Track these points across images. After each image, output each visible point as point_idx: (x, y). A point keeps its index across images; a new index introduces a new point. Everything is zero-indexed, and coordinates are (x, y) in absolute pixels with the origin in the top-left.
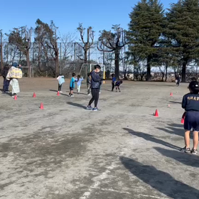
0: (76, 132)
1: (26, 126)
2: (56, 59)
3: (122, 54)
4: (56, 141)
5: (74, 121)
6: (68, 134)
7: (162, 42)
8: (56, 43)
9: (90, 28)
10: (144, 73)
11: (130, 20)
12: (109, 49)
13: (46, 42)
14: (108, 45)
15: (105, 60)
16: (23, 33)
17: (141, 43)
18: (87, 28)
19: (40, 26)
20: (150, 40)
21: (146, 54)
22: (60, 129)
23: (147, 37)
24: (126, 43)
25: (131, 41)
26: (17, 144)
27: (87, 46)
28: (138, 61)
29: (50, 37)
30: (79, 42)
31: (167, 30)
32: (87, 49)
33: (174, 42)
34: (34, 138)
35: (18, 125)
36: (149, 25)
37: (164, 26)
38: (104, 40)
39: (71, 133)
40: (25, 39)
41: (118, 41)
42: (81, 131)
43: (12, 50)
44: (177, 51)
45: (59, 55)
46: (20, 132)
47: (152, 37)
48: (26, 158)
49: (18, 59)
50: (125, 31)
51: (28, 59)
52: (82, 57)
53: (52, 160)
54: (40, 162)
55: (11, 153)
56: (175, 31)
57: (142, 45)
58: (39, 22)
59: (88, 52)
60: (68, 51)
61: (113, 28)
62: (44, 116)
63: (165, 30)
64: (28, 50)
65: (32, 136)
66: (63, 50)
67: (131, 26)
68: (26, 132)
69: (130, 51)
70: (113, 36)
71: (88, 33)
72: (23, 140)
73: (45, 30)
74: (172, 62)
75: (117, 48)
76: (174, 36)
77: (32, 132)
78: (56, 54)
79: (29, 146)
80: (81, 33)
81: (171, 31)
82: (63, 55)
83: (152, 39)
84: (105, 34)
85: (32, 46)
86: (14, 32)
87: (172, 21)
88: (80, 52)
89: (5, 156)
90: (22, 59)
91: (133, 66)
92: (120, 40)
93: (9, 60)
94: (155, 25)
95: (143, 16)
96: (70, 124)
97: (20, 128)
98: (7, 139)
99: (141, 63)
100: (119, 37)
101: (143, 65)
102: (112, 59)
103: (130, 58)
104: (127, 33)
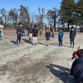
0: (42, 58)
1: (16, 54)
2: (29, 22)
3: (57, 20)
4: (32, 64)
5: (39, 51)
6: (38, 59)
7: (75, 15)
8: (29, 15)
9: (43, 9)
10: (66, 28)
11: (61, 5)
12: (51, 18)
13: (25, 15)
14: (51, 16)
15: (50, 23)
16: (15, 11)
17: (65, 15)
18: (42, 9)
19: (22, 8)
20: (69, 14)
21: (68, 20)
22: (33, 56)
23: (68, 13)
24: (59, 15)
25: (61, 14)
26: (11, 65)
27: (42, 17)
28: (64, 23)
29: (26, 13)
30: (39, 15)
31: (77, 9)
32: (42, 18)
33: (80, 15)
34: (20, 62)
35: (12, 53)
36: (69, 7)
37: (75, 8)
38: (49, 14)
39: (39, 58)
40: (16, 14)
41: (55, 14)
42: (44, 57)
43: (10, 18)
44: (81, 19)
45: (30, 20)
46: (13, 58)
47: (70, 13)
48: (16, 76)
49: (13, 22)
50: (58, 10)
51: (17, 22)
52: (40, 22)
53: (31, 78)
54: (24, 79)
55: (8, 72)
56: (80, 10)
57: (66, 16)
58: (21, 6)
59: (42, 19)
60: (34, 19)
61: (53, 9)
62: (25, 49)
63: (76, 9)
64: (17, 18)
65: (19, 61)
66: (32, 18)
67: (61, 8)
68: (16, 58)
69: (60, 19)
70: (53, 12)
71: (42, 11)
72: (15, 63)
73: (24, 10)
74: (79, 23)
75: (55, 18)
76: (80, 12)
77: (19, 58)
78: (29, 20)
79: (18, 67)
80: (39, 11)
81: (79, 10)
82: (31, 20)
83: (70, 14)
84: (50, 11)
85: (19, 17)
86: (11, 11)
87: (79, 6)
88: (39, 19)
89: (4, 74)
90: (14, 22)
91: (61, 25)
92: (56, 14)
93: (9, 23)
94: (71, 8)
95: (66, 3)
96: (38, 53)
97: (13, 55)
98: (6, 62)
99: (65, 24)
100: (56, 13)
101: (66, 25)
102: (52, 22)
103: (61, 22)
104: (59, 11)
